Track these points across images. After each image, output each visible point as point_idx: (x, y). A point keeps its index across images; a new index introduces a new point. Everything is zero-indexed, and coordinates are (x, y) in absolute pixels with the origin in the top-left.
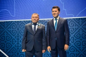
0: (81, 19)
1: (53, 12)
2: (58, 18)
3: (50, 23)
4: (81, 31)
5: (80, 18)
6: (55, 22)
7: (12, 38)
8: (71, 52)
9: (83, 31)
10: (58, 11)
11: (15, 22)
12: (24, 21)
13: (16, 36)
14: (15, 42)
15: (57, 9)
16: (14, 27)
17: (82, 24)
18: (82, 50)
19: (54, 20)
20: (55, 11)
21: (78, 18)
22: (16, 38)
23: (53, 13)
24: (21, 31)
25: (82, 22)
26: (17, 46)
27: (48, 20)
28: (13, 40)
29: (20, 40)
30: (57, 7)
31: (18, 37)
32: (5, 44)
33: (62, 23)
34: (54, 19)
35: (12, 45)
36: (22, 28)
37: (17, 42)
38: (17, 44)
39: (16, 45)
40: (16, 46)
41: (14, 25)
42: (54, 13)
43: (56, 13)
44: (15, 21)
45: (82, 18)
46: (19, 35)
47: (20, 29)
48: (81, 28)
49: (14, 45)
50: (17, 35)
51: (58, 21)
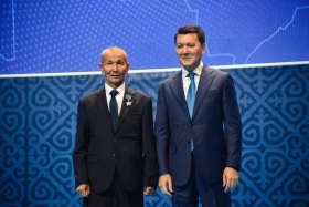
0: (260, 72)
1: (181, 46)
2: (198, 71)
3: (168, 88)
4: (261, 117)
5: (257, 69)
6: (186, 83)
7: (2, 141)
9: (271, 117)
10: (198, 45)
11: (14, 85)
12: (51, 78)
13: (19, 136)
14: (14, 159)
15: (195, 36)
16: (13, 100)
17: (265, 90)
18: (264, 187)
19: (184, 76)
20: (188, 45)
22: (20, 143)
23: (180, 51)
24: (38, 116)
25: (264, 81)
26: (22, 172)
27: (142, 74)
28: (8, 150)
29: (36, 152)
30: (197, 31)
31: (26, 137)
33: (213, 88)
34: (185, 73)
35: (2, 172)
36: (41, 106)
37: (22, 160)
38: (22, 168)
39: (19, 170)
40: (19, 173)
41: (10, 94)
42: (185, 50)
43: (192, 50)
44: (16, 79)
45: (263, 68)
46: (30, 133)
47: (34, 109)
48: (261, 106)
49: (10, 171)
50: (23, 133)
51: (197, 80)
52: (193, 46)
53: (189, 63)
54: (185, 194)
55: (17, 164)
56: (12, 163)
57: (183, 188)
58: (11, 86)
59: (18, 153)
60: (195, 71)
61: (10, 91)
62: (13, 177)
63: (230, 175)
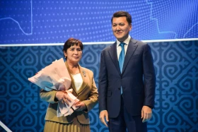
0: (193, 44)
1: (116, 25)
2: (127, 42)
4: (194, 73)
7: (23, 87)
8: (169, 124)
10: (127, 24)
11: (31, 50)
14: (31, 99)
15: (125, 18)
16: (30, 60)
17: (197, 56)
18: (195, 120)
19: (117, 45)
20: (120, 24)
21: (186, 42)
22: (34, 88)
23: (114, 28)
25: (196, 50)
26: (36, 108)
28: (27, 93)
30: (126, 15)
32: (8, 102)
33: (136, 53)
34: (118, 43)
35: (23, 107)
37: (36, 99)
38: (36, 104)
39: (34, 106)
40: (34, 108)
41: (28, 57)
42: (118, 27)
43: (123, 28)
44: (32, 47)
45: (196, 42)
47: (44, 66)
48: (194, 66)
49: (28, 107)
52: (123, 25)
53: (121, 36)
54: (117, 123)
55: (33, 102)
56: (29, 101)
57: (115, 119)
58: (29, 52)
59: (33, 95)
60: (125, 42)
61: (29, 54)
62: (30, 110)
63: (146, 111)
